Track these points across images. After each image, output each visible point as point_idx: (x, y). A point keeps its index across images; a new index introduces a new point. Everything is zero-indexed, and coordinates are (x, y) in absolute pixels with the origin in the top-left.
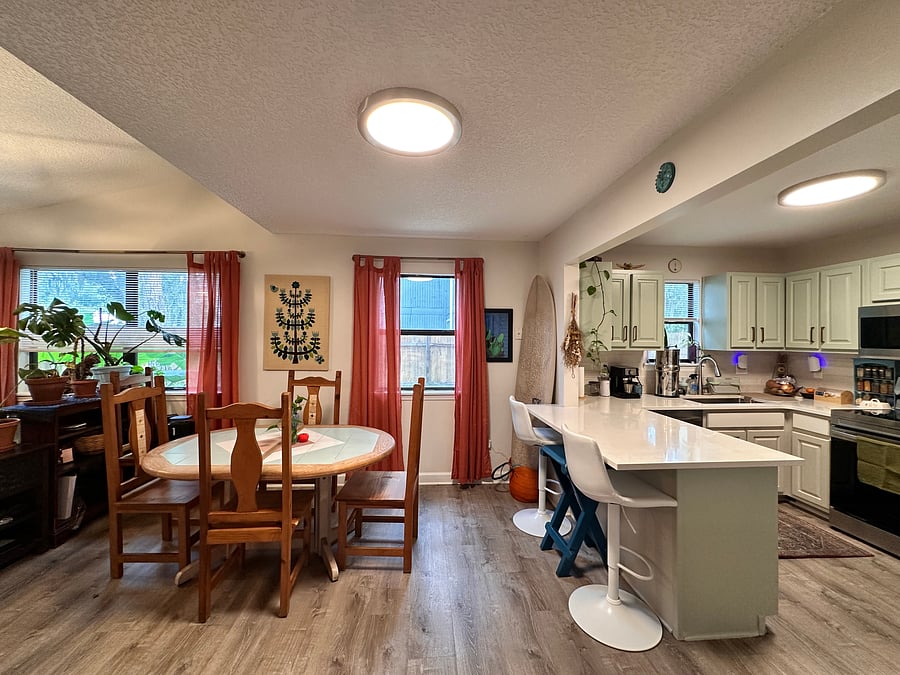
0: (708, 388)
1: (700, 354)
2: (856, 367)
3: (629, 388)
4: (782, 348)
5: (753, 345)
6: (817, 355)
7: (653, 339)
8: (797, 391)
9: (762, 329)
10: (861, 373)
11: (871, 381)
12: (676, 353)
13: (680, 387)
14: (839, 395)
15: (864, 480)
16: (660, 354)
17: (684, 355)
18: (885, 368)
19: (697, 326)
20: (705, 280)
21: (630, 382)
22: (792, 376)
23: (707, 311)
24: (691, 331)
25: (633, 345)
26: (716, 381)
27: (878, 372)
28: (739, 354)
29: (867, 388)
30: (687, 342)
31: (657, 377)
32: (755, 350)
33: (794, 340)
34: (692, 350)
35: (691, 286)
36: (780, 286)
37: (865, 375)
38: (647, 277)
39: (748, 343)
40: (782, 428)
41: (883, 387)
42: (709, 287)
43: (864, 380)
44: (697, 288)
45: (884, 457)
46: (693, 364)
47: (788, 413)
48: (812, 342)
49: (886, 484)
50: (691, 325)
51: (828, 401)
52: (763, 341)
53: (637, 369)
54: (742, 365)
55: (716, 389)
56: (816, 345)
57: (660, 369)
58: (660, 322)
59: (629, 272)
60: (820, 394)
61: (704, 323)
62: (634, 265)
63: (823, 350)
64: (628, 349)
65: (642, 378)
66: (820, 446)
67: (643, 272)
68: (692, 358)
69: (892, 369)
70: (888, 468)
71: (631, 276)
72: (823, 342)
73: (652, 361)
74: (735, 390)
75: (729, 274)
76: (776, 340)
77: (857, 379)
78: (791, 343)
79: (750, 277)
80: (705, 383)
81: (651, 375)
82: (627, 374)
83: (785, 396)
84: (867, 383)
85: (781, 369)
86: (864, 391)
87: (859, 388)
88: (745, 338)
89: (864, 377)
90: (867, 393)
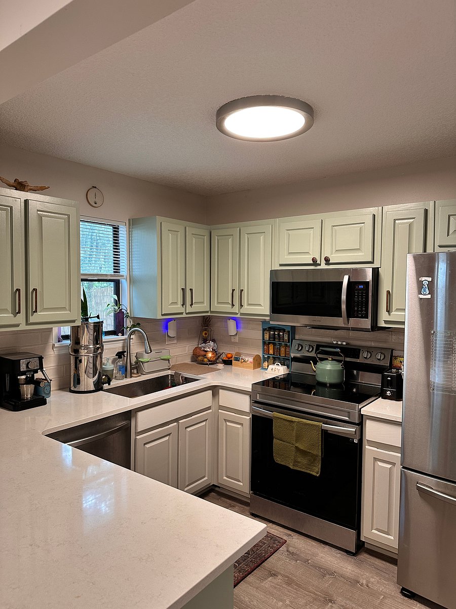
0: (137, 367)
1: (128, 323)
2: (264, 330)
3: (28, 391)
4: (207, 312)
5: (182, 310)
6: (234, 319)
7: (64, 309)
8: (219, 357)
9: (191, 290)
10: (267, 337)
11: (274, 344)
12: (98, 326)
13: (104, 372)
14: (251, 359)
15: (278, 460)
16: (75, 330)
17: (108, 325)
18: (284, 331)
19: (125, 285)
20: (133, 223)
21: (30, 381)
22: (214, 341)
23: (135, 265)
24: (117, 292)
25: (32, 319)
26: (146, 358)
27: (279, 334)
28: (170, 320)
29: (271, 352)
30: (112, 308)
31: (72, 362)
32: (184, 315)
33: (218, 303)
34: (119, 317)
35: (116, 230)
36: (206, 238)
37: (270, 338)
38: (51, 207)
39: (178, 308)
40: (209, 408)
41: (283, 349)
42: (137, 234)
43: (269, 343)
44: (123, 232)
45: (294, 433)
46: (120, 337)
47: (215, 390)
48: (233, 305)
49: (296, 462)
50: (117, 284)
51: (243, 367)
52: (191, 305)
53: (41, 359)
54: (172, 332)
55: (146, 368)
56: (236, 309)
57: (76, 351)
58: (74, 279)
59: (23, 195)
60: (237, 359)
61: (132, 281)
62: (31, 184)
63: (242, 314)
64: (23, 327)
65: (50, 370)
66: (242, 424)
67: (47, 198)
68: (119, 329)
69: (289, 332)
70: (297, 445)
71: (26, 202)
72: (242, 306)
73: (66, 337)
74: (165, 365)
75: (159, 219)
76: (203, 303)
77: (264, 343)
78: (216, 307)
79: (178, 226)
80: (134, 360)
81: (63, 361)
82: (23, 368)
83: (210, 364)
84: (271, 347)
85: (206, 334)
86: (269, 354)
87: (265, 351)
88: (176, 303)
89: (269, 340)
90: (271, 356)
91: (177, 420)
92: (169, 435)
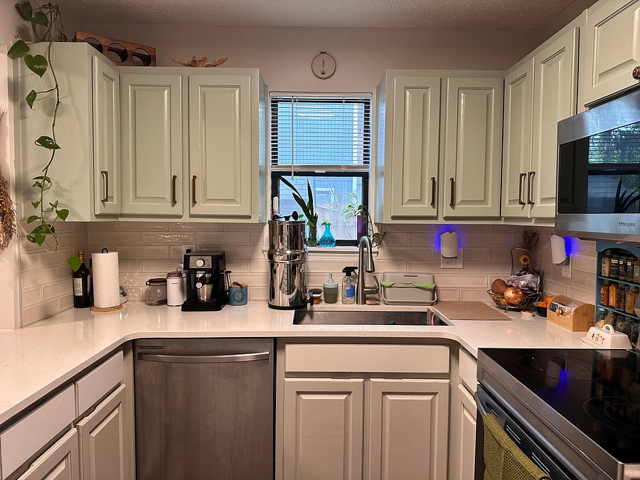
2: (601, 256)
4: (497, 218)
5: (434, 213)
7: (233, 201)
9: (452, 180)
10: (606, 270)
11: (618, 287)
14: (572, 312)
18: (634, 257)
19: (373, 179)
25: (194, 211)
27: (625, 265)
29: (612, 301)
32: (441, 221)
33: (509, 202)
37: (610, 272)
39: (423, 208)
43: (611, 283)
48: (523, 205)
50: (365, 177)
51: (559, 323)
52: (454, 205)
56: (527, 211)
60: (554, 310)
64: (186, 219)
72: (531, 204)
76: (483, 203)
77: (600, 282)
78: (506, 208)
79: (431, 78)
83: (510, 309)
84: (613, 291)
85: (525, 260)
86: (608, 306)
87: (602, 299)
88: (420, 201)
89: (609, 277)
90: (611, 310)
91: (367, 376)
92: (349, 393)
